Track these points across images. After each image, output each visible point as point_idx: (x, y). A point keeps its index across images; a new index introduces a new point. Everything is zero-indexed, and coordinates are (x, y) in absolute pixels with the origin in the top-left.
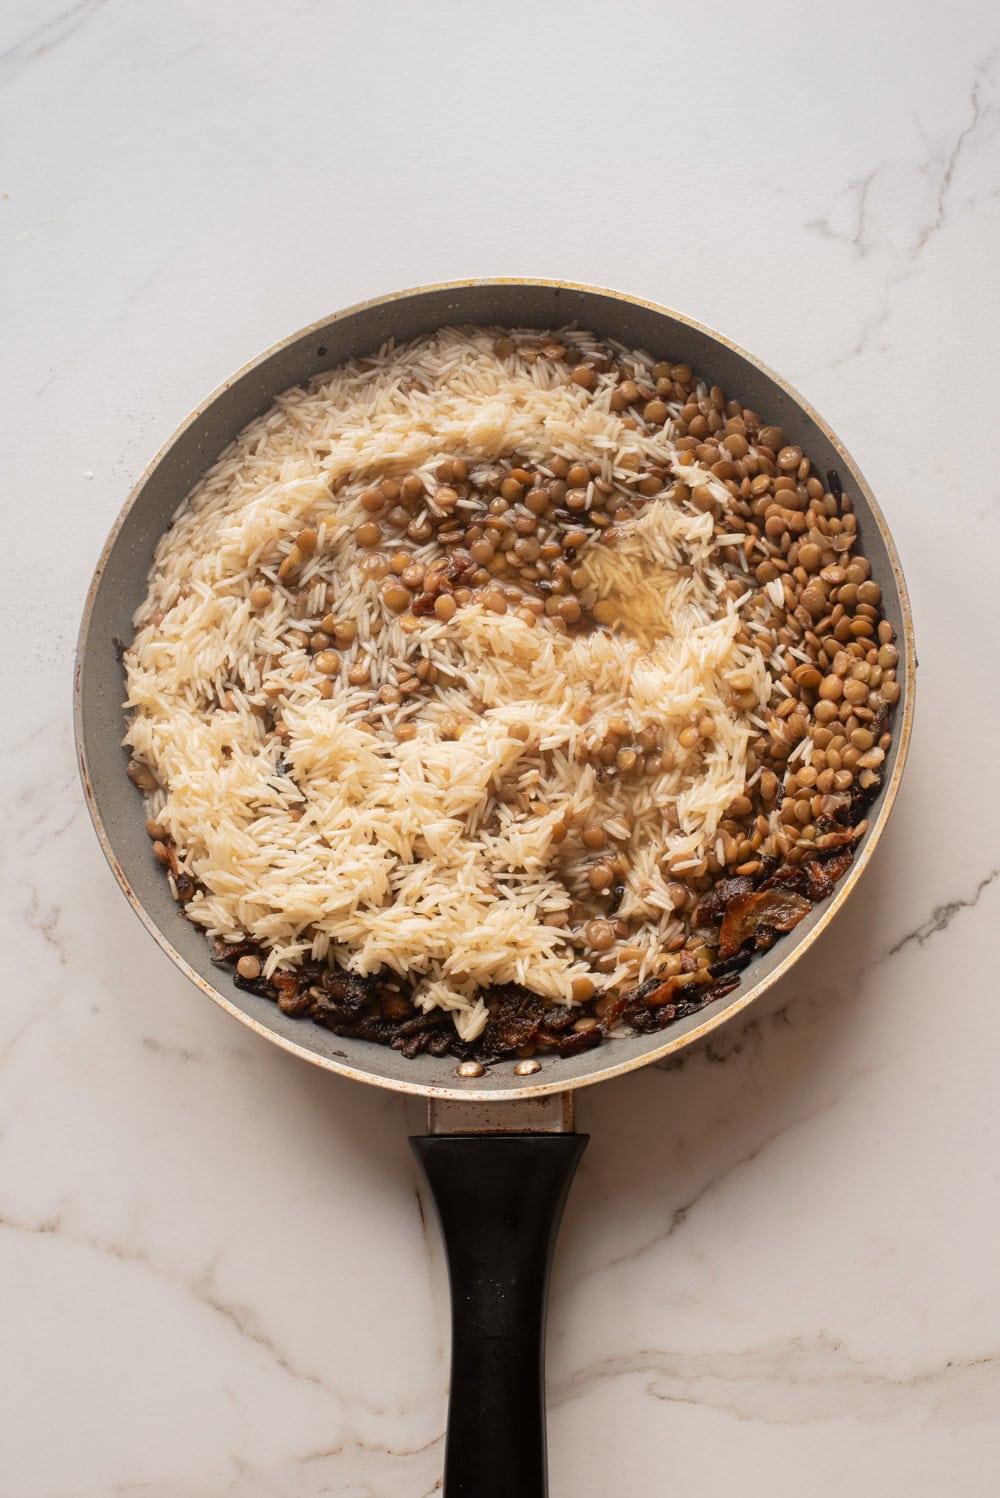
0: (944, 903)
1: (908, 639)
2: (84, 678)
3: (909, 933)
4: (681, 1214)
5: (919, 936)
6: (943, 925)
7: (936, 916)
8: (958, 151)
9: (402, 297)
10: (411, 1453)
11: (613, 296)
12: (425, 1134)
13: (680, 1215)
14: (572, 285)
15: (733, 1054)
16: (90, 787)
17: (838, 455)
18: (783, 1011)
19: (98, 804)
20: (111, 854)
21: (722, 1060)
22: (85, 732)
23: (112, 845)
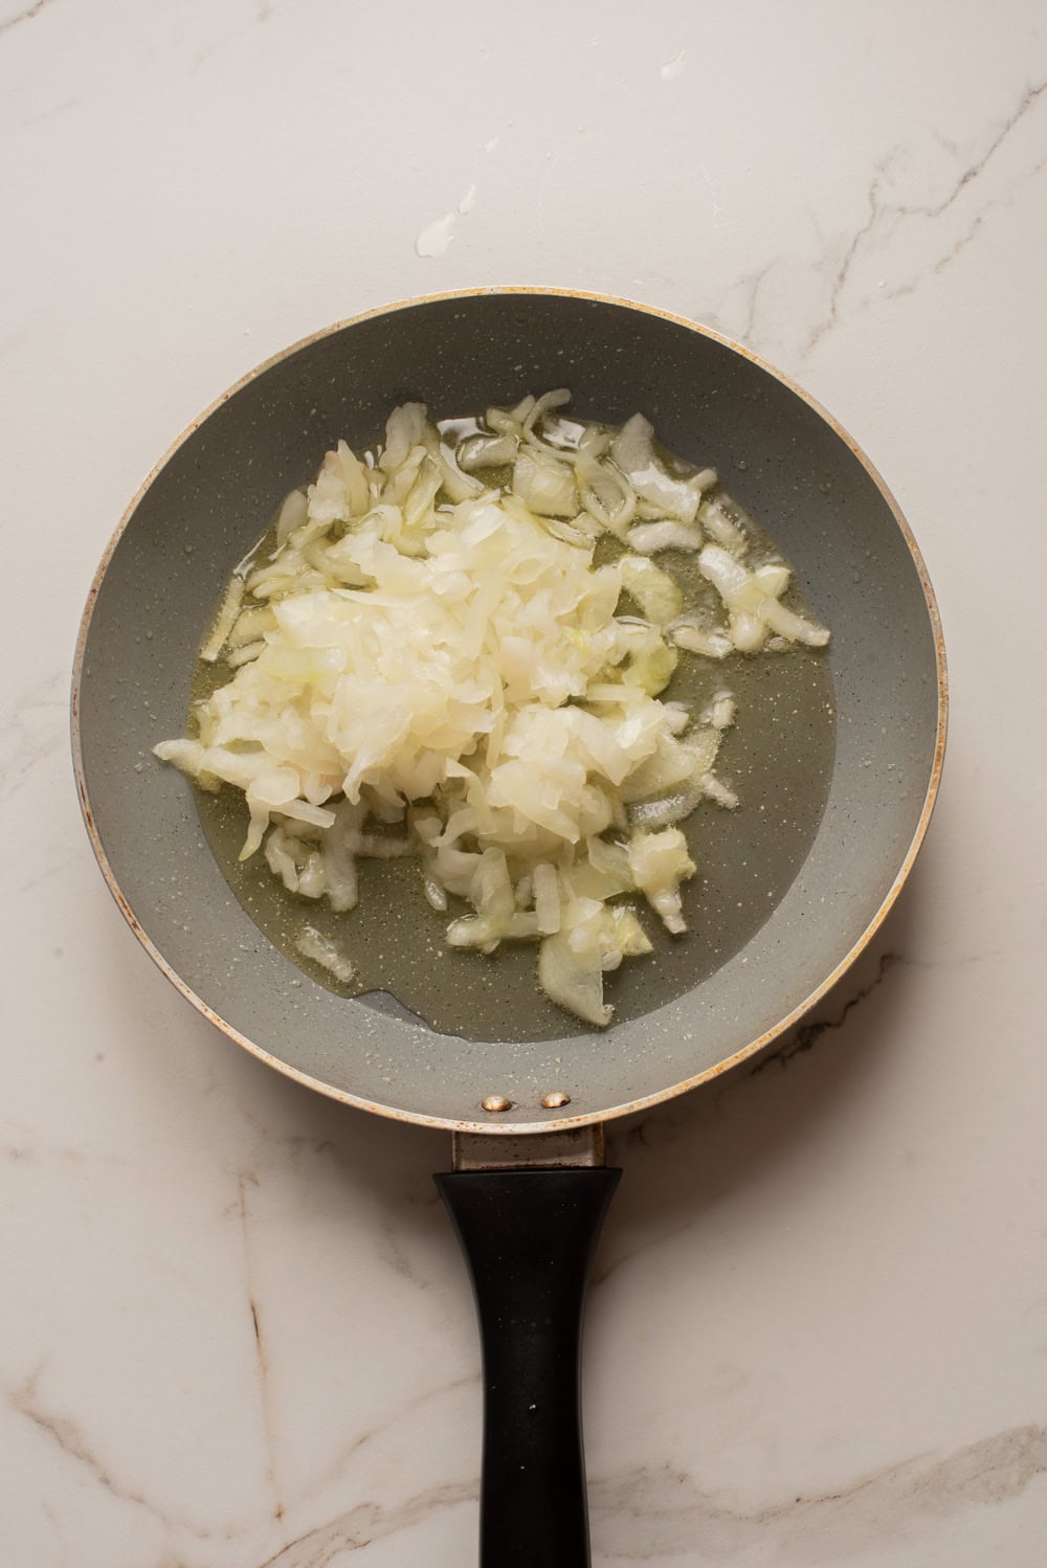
1: (939, 655)
2: (81, 703)
8: (853, 250)
12: (450, 1170)
16: (91, 814)
19: (99, 833)
20: (115, 885)
23: (115, 876)
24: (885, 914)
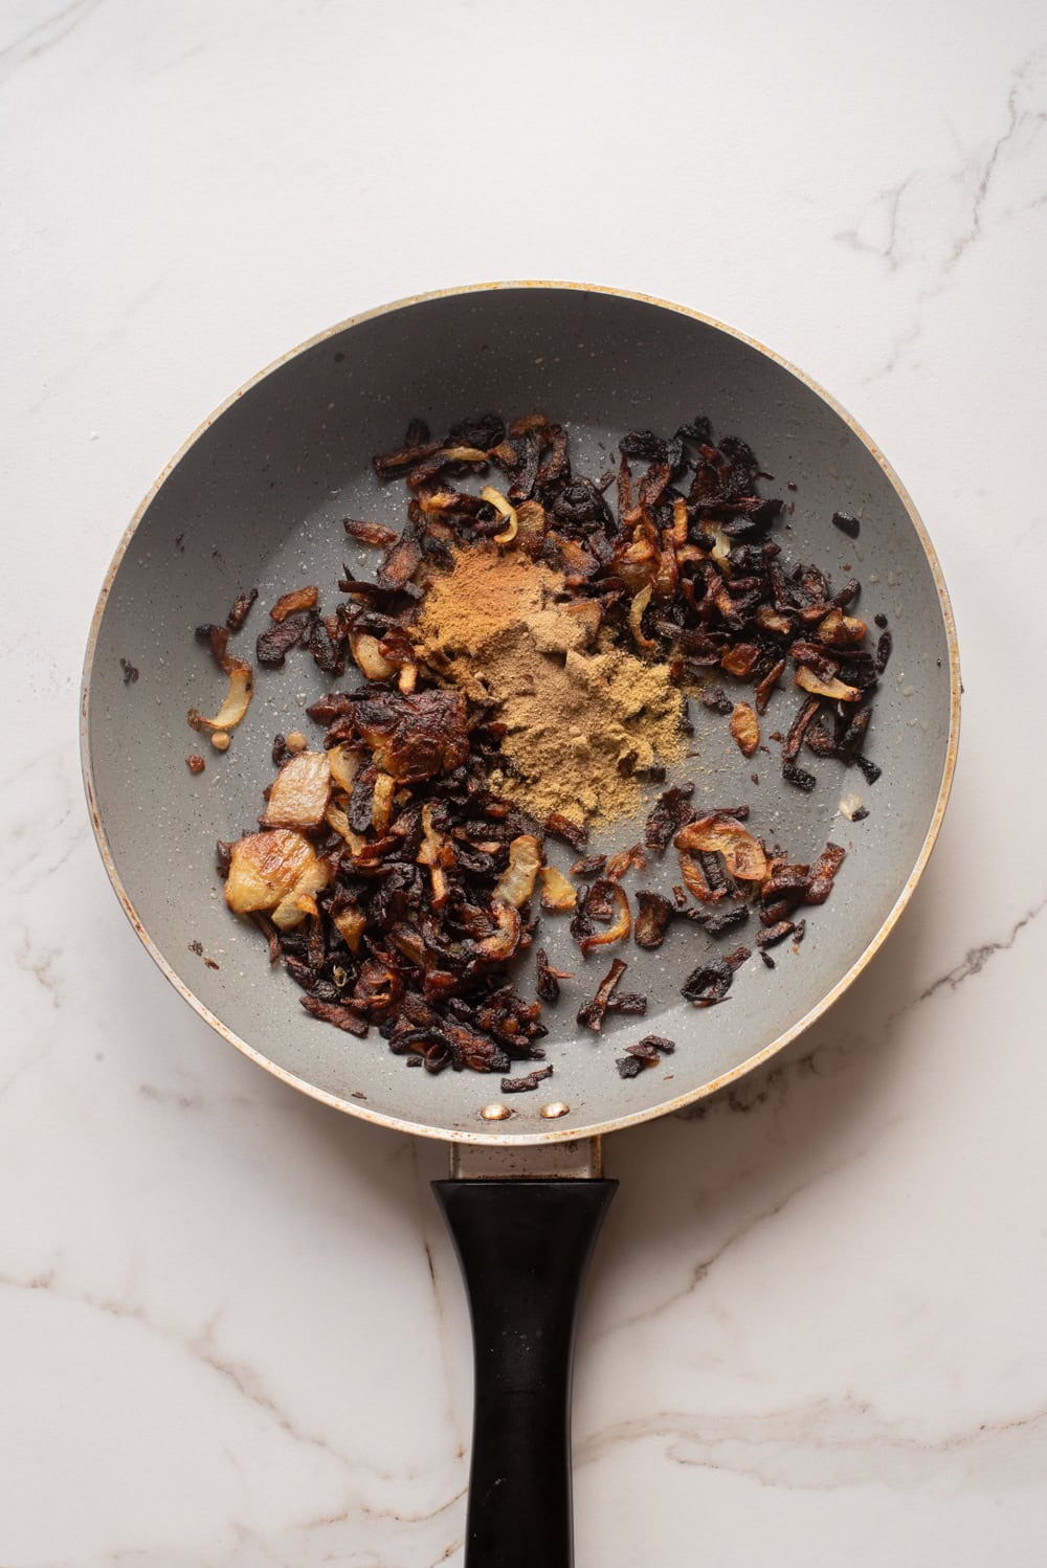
0: (978, 945)
1: (954, 664)
2: (90, 703)
3: (941, 976)
4: (703, 1270)
5: (951, 980)
6: (976, 968)
7: (969, 959)
8: (994, 159)
9: (423, 300)
10: (420, 1519)
11: (645, 301)
12: (447, 1178)
13: (701, 1271)
14: (602, 288)
15: (758, 1102)
16: (97, 816)
17: (880, 469)
18: (809, 1058)
19: (106, 834)
20: (120, 886)
21: (746, 1109)
22: (91, 758)
23: (121, 878)
24: (889, 930)
